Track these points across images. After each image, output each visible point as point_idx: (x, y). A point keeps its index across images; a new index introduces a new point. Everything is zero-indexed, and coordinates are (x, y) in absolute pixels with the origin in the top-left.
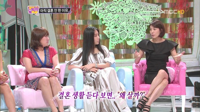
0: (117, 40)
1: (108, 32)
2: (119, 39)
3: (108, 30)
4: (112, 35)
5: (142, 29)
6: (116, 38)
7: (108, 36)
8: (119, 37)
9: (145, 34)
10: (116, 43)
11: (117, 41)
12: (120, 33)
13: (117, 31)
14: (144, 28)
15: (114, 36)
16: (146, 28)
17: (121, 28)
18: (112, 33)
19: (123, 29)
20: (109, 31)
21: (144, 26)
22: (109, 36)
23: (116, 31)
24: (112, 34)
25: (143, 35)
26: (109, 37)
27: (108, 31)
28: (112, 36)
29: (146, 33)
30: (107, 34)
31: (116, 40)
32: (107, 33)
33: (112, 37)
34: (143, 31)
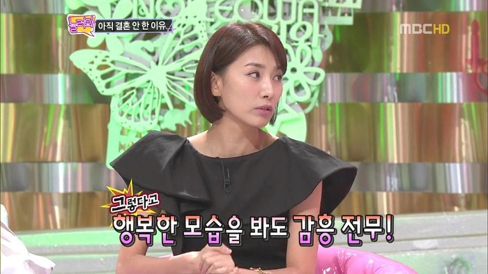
0: (153, 112)
1: (98, 62)
2: (164, 106)
3: (103, 46)
4: (128, 77)
5: (302, 45)
6: (146, 98)
7: (100, 86)
8: (164, 91)
9: (316, 76)
10: (146, 126)
11: (157, 117)
12: (175, 66)
13: (153, 54)
14: (315, 42)
15: (137, 83)
16: (322, 41)
17: (178, 36)
18: (127, 66)
19: (187, 47)
20: (104, 53)
21: (313, 28)
22: (108, 86)
23: (149, 57)
24: (124, 71)
25: (304, 80)
26: (106, 92)
27: (102, 54)
28: (127, 85)
29: (322, 72)
30: (95, 76)
31: (150, 110)
32: (94, 67)
33: (125, 92)
34: (307, 60)
